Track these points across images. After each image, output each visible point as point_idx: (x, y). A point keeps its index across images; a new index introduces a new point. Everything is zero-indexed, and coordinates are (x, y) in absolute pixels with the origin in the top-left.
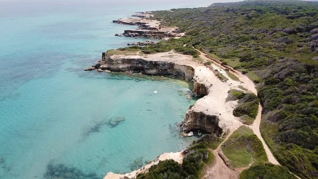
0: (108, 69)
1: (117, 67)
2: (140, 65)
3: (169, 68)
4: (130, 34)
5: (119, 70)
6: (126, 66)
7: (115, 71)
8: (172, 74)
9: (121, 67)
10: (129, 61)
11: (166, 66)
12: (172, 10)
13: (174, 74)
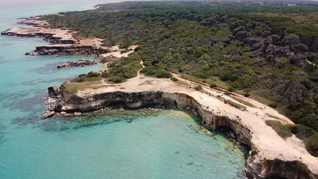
0: (77, 110)
1: (88, 106)
2: (118, 99)
3: (157, 98)
4: (46, 51)
5: (91, 110)
6: (99, 103)
7: (86, 111)
8: (159, 104)
9: (93, 105)
10: (103, 96)
11: (152, 95)
12: (61, 13)
13: (162, 103)
